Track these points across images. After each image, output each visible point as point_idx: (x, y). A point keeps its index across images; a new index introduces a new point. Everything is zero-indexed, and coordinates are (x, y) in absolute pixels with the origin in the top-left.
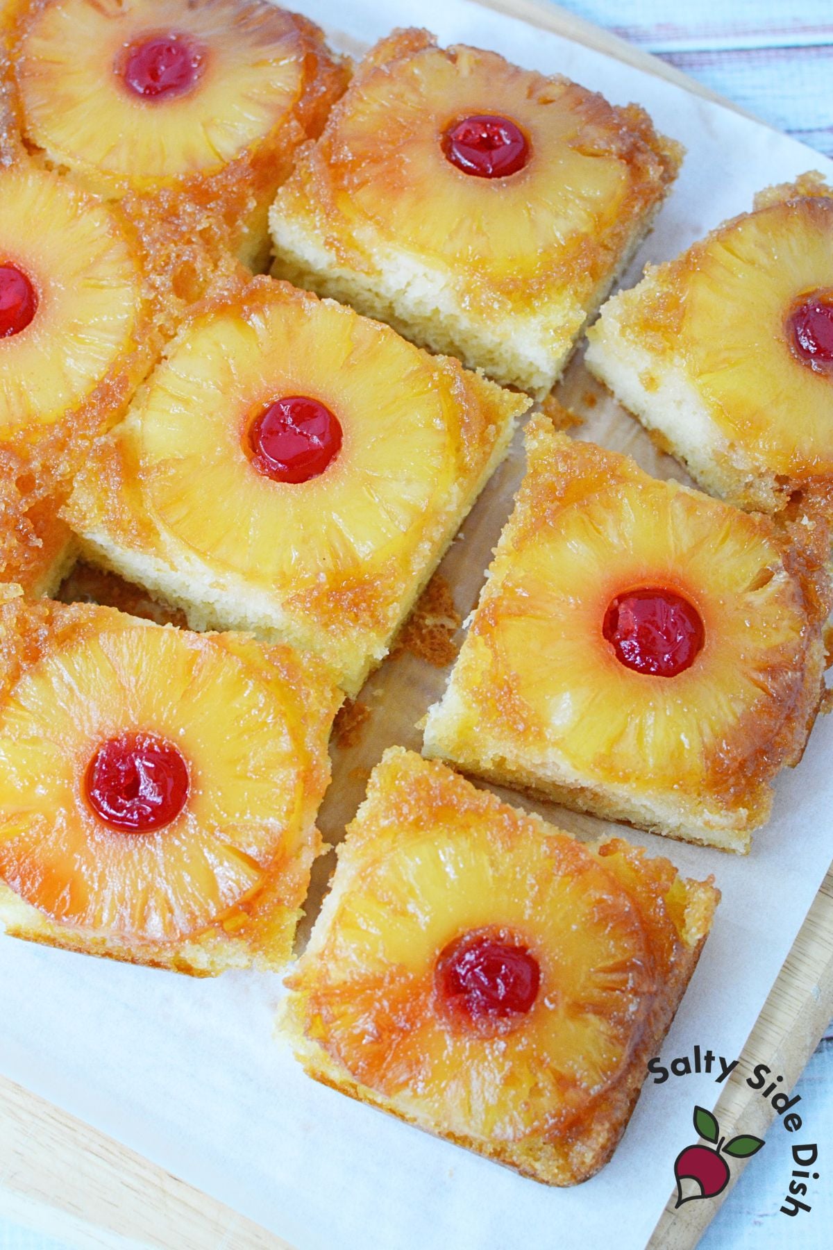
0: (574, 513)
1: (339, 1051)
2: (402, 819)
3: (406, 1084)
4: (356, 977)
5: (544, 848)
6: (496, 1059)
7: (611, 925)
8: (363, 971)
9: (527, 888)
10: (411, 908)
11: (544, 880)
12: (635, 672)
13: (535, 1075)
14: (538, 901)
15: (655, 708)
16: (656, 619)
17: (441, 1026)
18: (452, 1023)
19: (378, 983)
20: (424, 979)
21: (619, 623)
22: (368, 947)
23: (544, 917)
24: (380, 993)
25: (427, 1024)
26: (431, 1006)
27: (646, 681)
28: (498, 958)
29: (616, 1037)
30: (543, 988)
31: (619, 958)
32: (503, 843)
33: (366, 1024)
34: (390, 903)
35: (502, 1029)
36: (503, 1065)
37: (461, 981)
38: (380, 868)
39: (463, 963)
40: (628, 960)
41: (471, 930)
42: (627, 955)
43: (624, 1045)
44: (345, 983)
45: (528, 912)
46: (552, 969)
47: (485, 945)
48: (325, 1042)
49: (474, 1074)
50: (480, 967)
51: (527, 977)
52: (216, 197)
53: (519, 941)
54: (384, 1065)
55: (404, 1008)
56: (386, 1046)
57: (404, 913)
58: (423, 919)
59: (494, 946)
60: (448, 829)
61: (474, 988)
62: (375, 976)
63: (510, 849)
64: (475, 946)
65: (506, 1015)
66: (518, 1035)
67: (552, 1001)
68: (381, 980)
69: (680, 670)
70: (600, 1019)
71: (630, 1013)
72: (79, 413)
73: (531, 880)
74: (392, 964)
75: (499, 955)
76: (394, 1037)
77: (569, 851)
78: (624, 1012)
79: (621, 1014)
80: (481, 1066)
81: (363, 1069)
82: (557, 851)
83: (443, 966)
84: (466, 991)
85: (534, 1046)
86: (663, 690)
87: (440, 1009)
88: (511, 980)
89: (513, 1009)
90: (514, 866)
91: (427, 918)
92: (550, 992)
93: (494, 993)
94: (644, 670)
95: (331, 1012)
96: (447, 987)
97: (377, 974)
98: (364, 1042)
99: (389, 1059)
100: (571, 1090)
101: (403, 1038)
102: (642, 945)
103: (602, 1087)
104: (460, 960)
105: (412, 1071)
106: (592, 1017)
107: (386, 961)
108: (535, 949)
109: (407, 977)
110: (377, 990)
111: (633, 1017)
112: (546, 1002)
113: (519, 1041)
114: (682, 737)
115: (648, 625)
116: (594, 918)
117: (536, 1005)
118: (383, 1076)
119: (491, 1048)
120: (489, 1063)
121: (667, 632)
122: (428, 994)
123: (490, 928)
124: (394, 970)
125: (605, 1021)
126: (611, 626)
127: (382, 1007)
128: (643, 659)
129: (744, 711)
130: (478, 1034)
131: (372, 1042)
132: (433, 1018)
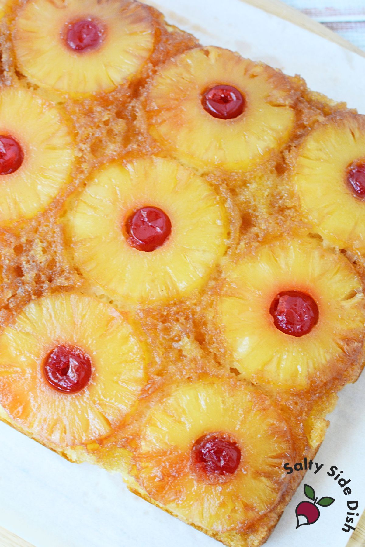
0: (265, 250)
1: (143, 484)
2: (182, 377)
3: (174, 500)
4: (154, 450)
5: (248, 397)
6: (216, 494)
7: (276, 436)
8: (158, 447)
9: (238, 415)
10: (183, 419)
11: (247, 412)
12: (281, 332)
13: (234, 503)
14: (243, 423)
15: (288, 351)
16: (296, 307)
17: (192, 477)
18: (197, 476)
19: (164, 453)
20: (186, 454)
21: (278, 307)
22: (161, 437)
23: (245, 430)
24: (165, 459)
25: (186, 475)
26: (188, 467)
27: (286, 337)
28: (222, 447)
29: (274, 489)
30: (242, 464)
31: (279, 452)
32: (229, 393)
33: (157, 472)
34: (173, 416)
35: (221, 481)
36: (219, 497)
37: (204, 456)
38: (169, 399)
39: (205, 448)
40: (284, 453)
41: (210, 433)
42: (284, 451)
43: (277, 493)
44: (149, 452)
45: (238, 426)
46: (247, 455)
47: (216, 440)
48: (137, 478)
49: (206, 499)
50: (213, 451)
51: (235, 457)
52: (112, 103)
53: (233, 440)
54: (164, 492)
55: (176, 466)
56: (165, 483)
57: (179, 422)
58: (188, 426)
59: (220, 441)
60: (204, 384)
61: (209, 461)
62: (163, 451)
63: (232, 396)
64: (211, 440)
65: (223, 474)
66: (228, 484)
67: (245, 470)
68: (166, 452)
69: (303, 334)
70: (267, 480)
71: (281, 478)
72: (45, 213)
73: (240, 411)
74: (172, 445)
75: (223, 446)
76: (170, 479)
77: (260, 399)
78: (279, 478)
79: (278, 479)
80: (209, 497)
81: (154, 493)
82: (255, 399)
83: (196, 448)
84: (205, 461)
85: (235, 490)
86: (293, 343)
87: (193, 469)
88: (227, 458)
89: (227, 472)
90: (233, 404)
91: (190, 425)
92: (245, 466)
93: (218, 463)
94: (286, 332)
95: (141, 465)
96: (196, 458)
97: (164, 449)
98: (156, 480)
99: (166, 489)
100: (251, 511)
101: (174, 480)
102: (290, 447)
103: (265, 511)
104: (204, 446)
105: (177, 495)
106: (264, 479)
107: (169, 444)
108: (239, 445)
109: (178, 452)
110: (163, 457)
111: (283, 481)
112: (243, 470)
113: (228, 487)
114: (299, 367)
115: (292, 310)
116: (269, 432)
117: (238, 471)
118: (163, 497)
119: (215, 489)
120: (213, 496)
121: (300, 315)
122: (187, 461)
123: (220, 432)
124: (172, 448)
125: (269, 481)
126: (274, 308)
127: (165, 465)
128: (286, 326)
129: (331, 358)
130: (209, 482)
131: (159, 481)
132: (188, 472)
